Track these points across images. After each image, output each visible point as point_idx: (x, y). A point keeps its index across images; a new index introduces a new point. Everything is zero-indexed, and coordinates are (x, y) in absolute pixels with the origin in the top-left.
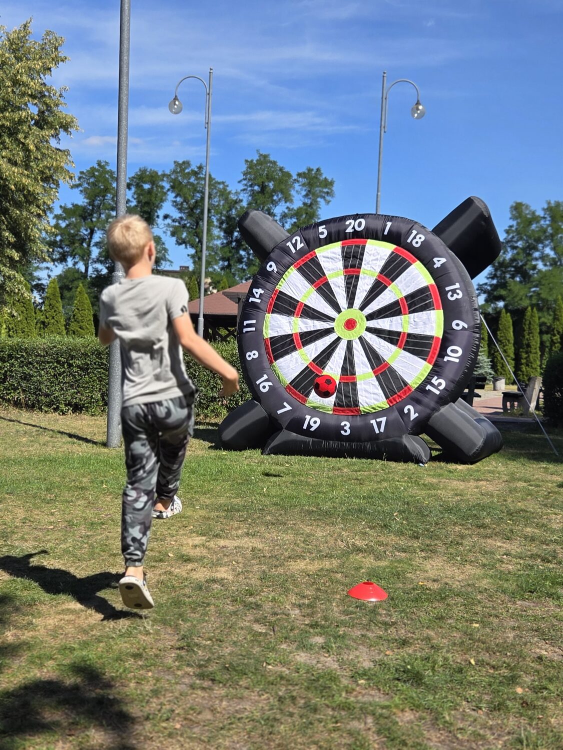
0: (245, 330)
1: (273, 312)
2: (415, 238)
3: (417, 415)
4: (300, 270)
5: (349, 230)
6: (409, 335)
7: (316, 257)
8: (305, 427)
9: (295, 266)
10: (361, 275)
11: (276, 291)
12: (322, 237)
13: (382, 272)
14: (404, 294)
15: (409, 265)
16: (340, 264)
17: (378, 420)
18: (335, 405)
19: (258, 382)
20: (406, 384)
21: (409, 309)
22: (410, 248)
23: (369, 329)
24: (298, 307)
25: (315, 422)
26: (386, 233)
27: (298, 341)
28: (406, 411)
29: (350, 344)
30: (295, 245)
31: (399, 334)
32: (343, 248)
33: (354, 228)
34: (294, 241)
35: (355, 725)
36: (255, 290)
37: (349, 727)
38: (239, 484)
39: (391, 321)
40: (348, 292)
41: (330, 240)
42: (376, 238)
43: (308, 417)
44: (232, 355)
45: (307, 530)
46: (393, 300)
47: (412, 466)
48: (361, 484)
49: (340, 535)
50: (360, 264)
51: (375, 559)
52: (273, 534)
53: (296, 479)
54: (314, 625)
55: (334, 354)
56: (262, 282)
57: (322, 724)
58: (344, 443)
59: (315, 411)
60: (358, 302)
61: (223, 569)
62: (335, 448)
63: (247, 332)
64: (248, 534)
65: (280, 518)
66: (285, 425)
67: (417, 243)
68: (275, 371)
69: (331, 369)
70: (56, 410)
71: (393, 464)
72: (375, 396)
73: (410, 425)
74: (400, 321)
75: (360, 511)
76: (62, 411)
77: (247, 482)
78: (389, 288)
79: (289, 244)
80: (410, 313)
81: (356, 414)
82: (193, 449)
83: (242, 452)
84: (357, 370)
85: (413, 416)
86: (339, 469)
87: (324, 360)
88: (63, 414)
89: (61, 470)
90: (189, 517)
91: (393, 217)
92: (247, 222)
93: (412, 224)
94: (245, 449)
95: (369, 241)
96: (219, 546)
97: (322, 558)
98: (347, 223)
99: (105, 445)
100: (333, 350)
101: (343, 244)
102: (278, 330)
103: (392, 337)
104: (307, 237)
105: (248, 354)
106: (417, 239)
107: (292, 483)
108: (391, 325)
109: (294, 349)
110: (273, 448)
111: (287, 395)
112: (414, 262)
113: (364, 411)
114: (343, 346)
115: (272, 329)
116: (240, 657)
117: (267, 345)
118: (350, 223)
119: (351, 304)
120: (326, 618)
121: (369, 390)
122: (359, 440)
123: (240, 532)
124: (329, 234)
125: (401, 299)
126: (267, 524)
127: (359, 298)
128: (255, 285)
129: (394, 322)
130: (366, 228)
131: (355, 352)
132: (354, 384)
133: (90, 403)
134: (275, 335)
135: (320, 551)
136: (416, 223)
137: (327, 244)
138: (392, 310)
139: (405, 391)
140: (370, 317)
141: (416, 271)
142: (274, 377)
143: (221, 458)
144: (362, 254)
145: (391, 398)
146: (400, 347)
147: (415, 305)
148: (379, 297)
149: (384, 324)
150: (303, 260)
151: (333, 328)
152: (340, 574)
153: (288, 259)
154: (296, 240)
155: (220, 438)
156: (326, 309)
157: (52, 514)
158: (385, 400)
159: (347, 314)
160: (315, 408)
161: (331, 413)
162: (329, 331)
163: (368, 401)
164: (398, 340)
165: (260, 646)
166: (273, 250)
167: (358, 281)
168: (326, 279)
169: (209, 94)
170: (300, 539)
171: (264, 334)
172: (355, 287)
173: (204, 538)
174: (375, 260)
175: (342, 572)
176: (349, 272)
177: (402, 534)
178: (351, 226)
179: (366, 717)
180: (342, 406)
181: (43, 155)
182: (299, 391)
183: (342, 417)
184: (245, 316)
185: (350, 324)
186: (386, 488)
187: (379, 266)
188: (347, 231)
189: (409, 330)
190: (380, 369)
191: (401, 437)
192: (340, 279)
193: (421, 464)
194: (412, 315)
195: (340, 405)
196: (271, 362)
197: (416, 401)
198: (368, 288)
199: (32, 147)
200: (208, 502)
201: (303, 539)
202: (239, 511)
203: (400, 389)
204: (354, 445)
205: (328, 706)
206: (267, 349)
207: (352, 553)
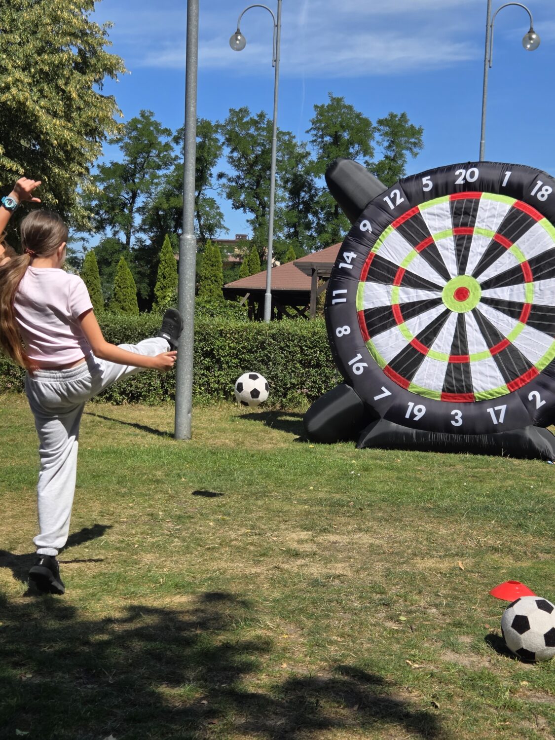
0: (334, 301)
1: (368, 280)
2: (540, 189)
3: (544, 402)
4: (400, 229)
5: (460, 181)
6: (534, 307)
7: (419, 213)
8: (407, 416)
9: (394, 225)
10: (474, 235)
11: (372, 255)
12: (426, 190)
13: (500, 231)
14: (528, 257)
15: (533, 222)
16: (449, 222)
17: (497, 408)
18: (443, 391)
19: (350, 363)
20: (530, 365)
21: (534, 275)
22: (534, 202)
23: (484, 300)
24: (398, 273)
25: (420, 410)
26: (504, 184)
27: (396, 314)
28: (530, 398)
29: (461, 318)
30: (394, 200)
31: (521, 305)
32: (452, 203)
33: (465, 179)
34: (392, 195)
35: (525, 724)
36: (345, 254)
37: (519, 727)
38: (336, 479)
39: (512, 290)
40: (458, 256)
41: (436, 193)
42: (492, 190)
43: (411, 404)
44: (314, 334)
45: (429, 527)
46: (513, 265)
47: (537, 463)
48: (481, 481)
49: (468, 534)
50: (474, 222)
51: (514, 560)
52: (388, 531)
53: (403, 474)
54: (458, 624)
55: (442, 329)
56: (354, 243)
57: (489, 722)
58: (455, 436)
59: (419, 397)
60: (471, 267)
61: (339, 565)
62: (444, 442)
63: (336, 304)
64: (360, 530)
65: (393, 514)
66: (382, 415)
67: (543, 196)
68: (371, 349)
69: (439, 347)
70: (109, 399)
71: (516, 461)
72: (493, 380)
73: (536, 414)
74: (523, 291)
75: (487, 509)
76: (116, 401)
77: (345, 475)
78: (510, 250)
79: (386, 199)
80: (535, 280)
81: (470, 400)
82: (274, 442)
83: (332, 445)
84: (470, 348)
85: (540, 404)
86: (451, 465)
87: (430, 337)
88: (118, 404)
89: (129, 462)
90: (288, 511)
91: (513, 165)
92: (335, 174)
93: (537, 174)
94: (335, 442)
95: (484, 194)
96: (330, 542)
97: (453, 556)
98: (457, 173)
99: (173, 436)
100: (441, 325)
101: (451, 198)
102: (374, 301)
103: (512, 309)
104: (408, 190)
105: (338, 329)
106: (543, 192)
107: (398, 478)
108: (511, 295)
109: (394, 323)
110: (370, 440)
111: (384, 378)
112: (540, 218)
113: (479, 398)
114: (452, 319)
115: (366, 300)
116: (379, 653)
117: (360, 319)
118: (461, 174)
119: (462, 270)
120: (470, 618)
121: (484, 372)
122: (474, 432)
123: (350, 528)
124: (435, 187)
125: (524, 263)
126: (380, 520)
127: (471, 263)
128: (346, 248)
129: (515, 292)
130: (480, 179)
131: (468, 327)
132: (467, 365)
133: (149, 391)
134: (371, 306)
135: (449, 550)
136: (541, 172)
137: (432, 198)
138: (513, 277)
139: (530, 374)
140: (486, 286)
141: (542, 230)
142: (370, 357)
143: (308, 451)
144: (476, 210)
145: (512, 382)
146: (523, 321)
147: (541, 271)
148: (496, 262)
149: (503, 293)
150: (403, 218)
151: (440, 299)
152: (477, 575)
153: (384, 217)
154: (395, 194)
155: (306, 429)
156: (431, 276)
157: (132, 508)
158: (504, 384)
159: (458, 281)
160: (419, 394)
161: (439, 399)
162: (436, 302)
163: (484, 385)
164: (520, 313)
165: (398, 642)
166: (367, 206)
167: (471, 242)
168: (432, 240)
169: (277, 26)
170: (422, 537)
171: (357, 305)
172: (467, 249)
173: (310, 533)
174: (490, 217)
175: (478, 573)
176: (460, 231)
177: (542, 534)
178: (461, 176)
179: (537, 718)
180: (453, 392)
181: (87, 103)
182: (399, 373)
183: (451, 405)
184: (334, 285)
185: (461, 294)
186: (512, 486)
187: (496, 224)
188: (457, 183)
189: (533, 300)
190: (499, 348)
191: (524, 429)
192: (450, 242)
193: (549, 462)
194: (537, 283)
195: (449, 391)
196: (366, 340)
197: (542, 386)
198: (483, 250)
199: (74, 95)
200: (305, 496)
201: (425, 537)
202: (343, 506)
203: (523, 371)
204: (467, 438)
205: (490, 706)
206: (361, 323)
207: (487, 553)
